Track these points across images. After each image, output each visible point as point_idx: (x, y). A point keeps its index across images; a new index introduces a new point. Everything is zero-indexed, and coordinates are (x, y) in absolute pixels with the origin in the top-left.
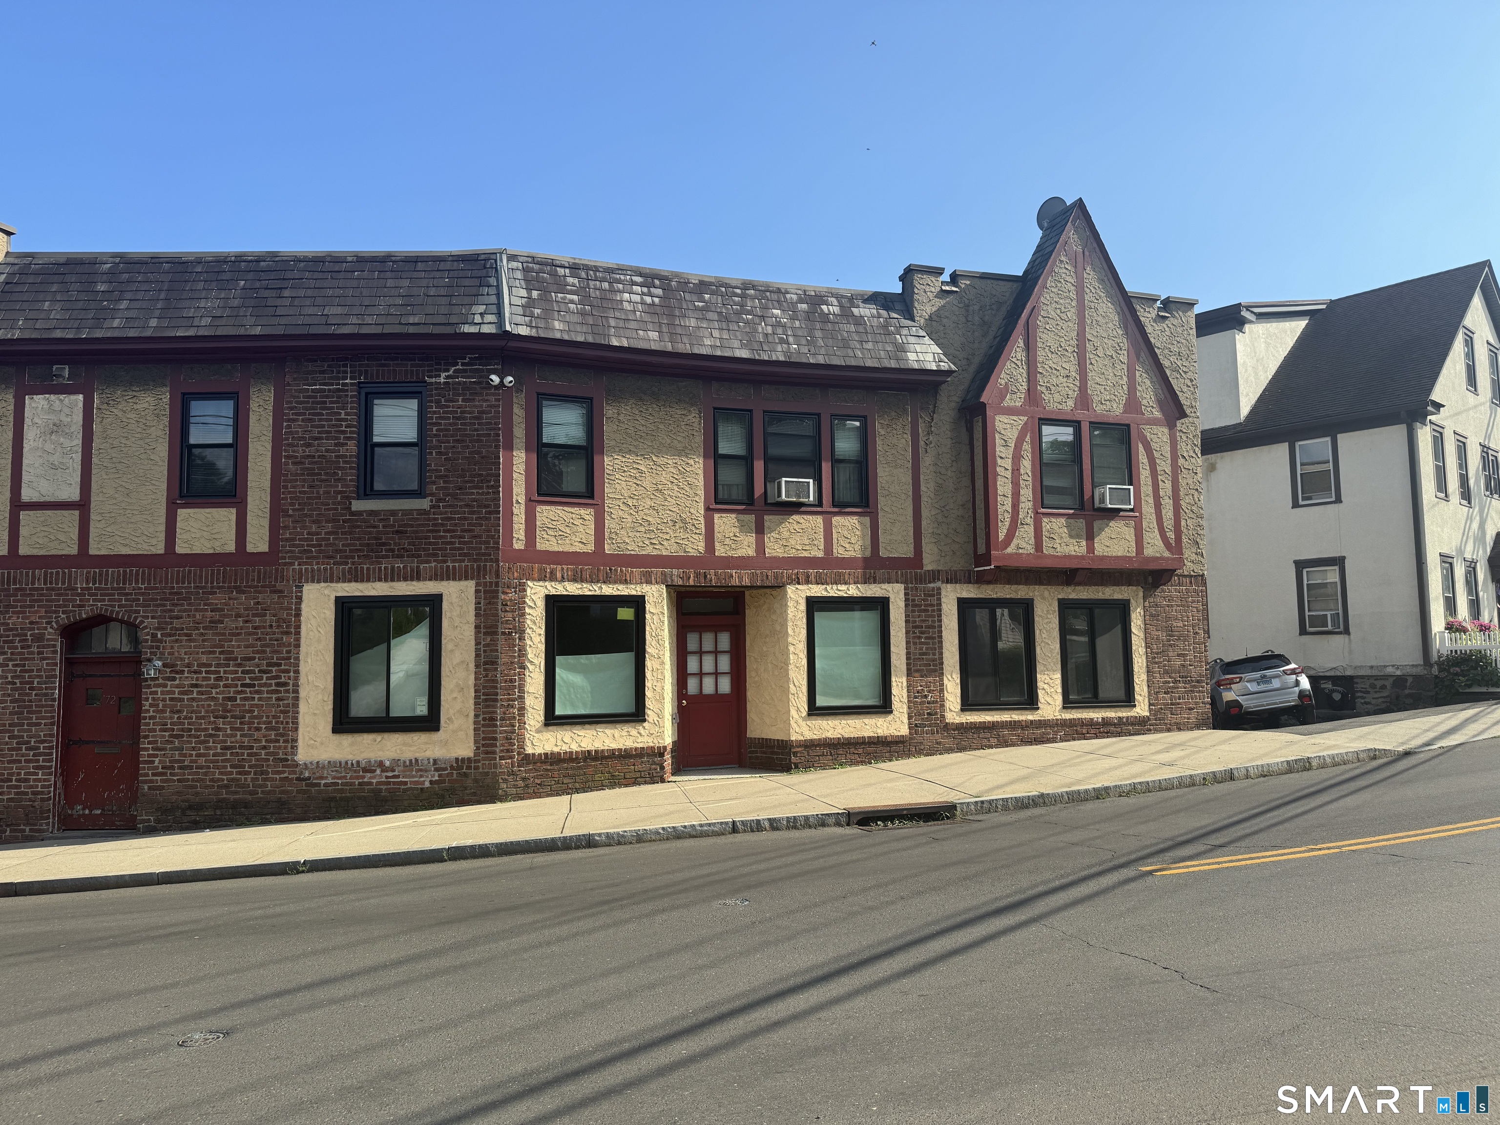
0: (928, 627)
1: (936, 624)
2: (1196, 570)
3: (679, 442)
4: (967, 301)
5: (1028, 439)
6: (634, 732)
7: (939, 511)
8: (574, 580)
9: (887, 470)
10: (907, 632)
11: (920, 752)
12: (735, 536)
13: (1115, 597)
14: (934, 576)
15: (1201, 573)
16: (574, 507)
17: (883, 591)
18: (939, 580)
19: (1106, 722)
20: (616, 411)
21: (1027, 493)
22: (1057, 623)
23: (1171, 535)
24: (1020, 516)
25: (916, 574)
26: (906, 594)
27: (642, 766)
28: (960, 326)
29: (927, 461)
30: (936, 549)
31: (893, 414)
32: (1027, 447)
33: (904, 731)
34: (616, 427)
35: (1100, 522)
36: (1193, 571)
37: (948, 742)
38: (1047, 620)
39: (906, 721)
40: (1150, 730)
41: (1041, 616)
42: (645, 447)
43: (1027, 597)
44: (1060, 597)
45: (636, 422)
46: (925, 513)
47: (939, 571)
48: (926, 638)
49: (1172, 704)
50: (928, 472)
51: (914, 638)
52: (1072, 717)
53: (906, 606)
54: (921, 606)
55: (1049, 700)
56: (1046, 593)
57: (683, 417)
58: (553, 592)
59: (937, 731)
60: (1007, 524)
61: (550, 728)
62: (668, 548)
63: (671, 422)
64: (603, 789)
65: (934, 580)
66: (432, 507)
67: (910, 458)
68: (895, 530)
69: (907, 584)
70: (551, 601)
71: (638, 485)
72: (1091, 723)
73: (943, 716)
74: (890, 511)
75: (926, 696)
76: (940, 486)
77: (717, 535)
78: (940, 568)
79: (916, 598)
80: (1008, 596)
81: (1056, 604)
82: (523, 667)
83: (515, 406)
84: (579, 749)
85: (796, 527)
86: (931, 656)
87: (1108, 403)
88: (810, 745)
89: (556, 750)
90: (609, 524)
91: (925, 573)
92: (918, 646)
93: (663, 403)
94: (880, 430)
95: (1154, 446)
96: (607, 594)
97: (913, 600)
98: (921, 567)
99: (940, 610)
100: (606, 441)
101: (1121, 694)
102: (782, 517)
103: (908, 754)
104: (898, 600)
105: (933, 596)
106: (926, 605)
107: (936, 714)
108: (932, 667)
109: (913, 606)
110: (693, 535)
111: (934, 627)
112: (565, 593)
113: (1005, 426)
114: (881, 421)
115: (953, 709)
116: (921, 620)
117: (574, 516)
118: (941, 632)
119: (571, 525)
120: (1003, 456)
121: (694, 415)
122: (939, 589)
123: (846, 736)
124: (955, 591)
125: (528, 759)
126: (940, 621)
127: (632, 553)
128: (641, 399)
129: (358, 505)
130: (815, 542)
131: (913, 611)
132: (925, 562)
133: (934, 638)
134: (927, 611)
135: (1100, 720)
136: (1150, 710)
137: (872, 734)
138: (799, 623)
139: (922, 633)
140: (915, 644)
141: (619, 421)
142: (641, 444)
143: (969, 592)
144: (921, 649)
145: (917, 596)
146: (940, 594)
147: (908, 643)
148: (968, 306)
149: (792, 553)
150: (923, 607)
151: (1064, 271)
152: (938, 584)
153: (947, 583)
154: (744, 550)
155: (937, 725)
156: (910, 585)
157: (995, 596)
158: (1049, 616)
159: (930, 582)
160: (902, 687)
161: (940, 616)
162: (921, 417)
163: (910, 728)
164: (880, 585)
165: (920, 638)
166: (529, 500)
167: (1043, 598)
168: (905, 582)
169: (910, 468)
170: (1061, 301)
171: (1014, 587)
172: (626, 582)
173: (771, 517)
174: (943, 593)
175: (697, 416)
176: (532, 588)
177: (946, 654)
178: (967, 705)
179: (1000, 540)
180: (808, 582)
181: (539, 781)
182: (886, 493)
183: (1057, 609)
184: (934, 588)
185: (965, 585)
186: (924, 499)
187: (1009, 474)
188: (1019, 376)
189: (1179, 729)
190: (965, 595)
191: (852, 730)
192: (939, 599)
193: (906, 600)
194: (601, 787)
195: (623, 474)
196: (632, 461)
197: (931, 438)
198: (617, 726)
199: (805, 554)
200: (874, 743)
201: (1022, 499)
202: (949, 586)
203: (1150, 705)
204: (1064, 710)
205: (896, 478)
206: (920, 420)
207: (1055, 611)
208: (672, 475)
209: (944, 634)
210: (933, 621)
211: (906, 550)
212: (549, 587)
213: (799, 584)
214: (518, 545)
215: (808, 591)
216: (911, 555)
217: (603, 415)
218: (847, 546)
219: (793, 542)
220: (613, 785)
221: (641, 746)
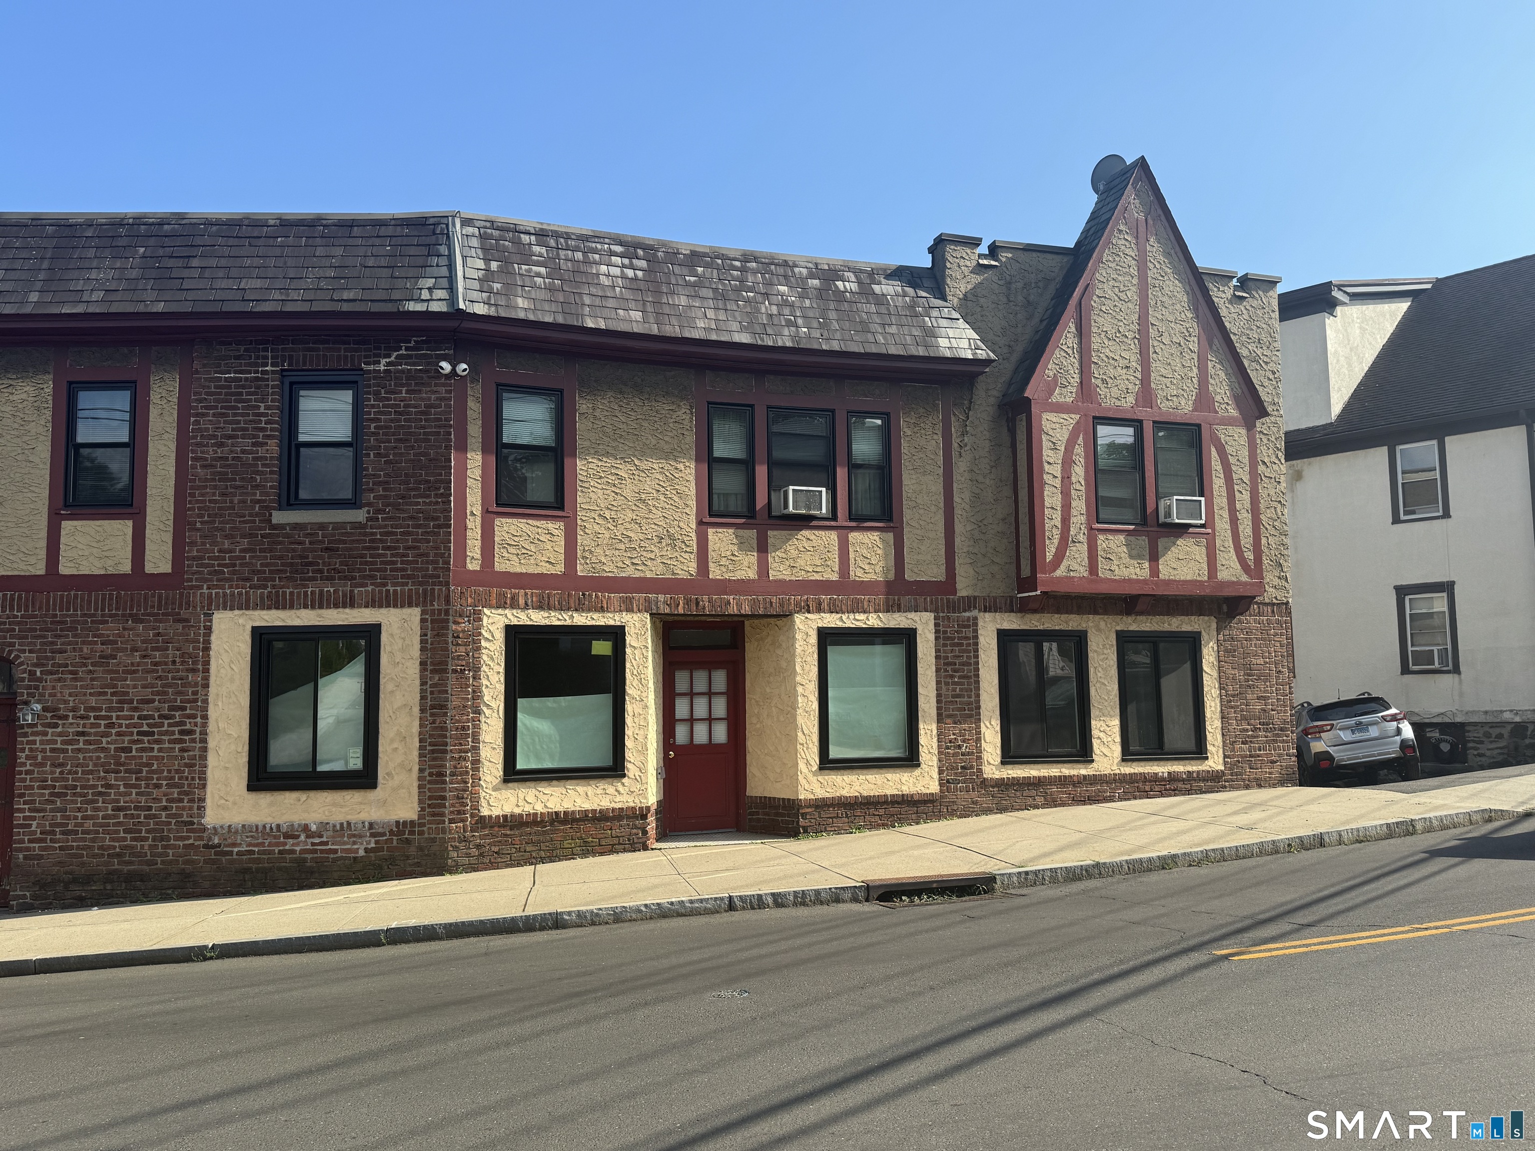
0: (963, 664)
1: (973, 660)
2: (1279, 598)
3: (666, 442)
4: (1008, 278)
5: (1080, 440)
6: (611, 790)
7: (976, 526)
8: (540, 607)
9: (914, 477)
10: (938, 670)
11: (952, 813)
12: (733, 555)
13: (1183, 629)
14: (970, 603)
15: (1285, 600)
16: (540, 520)
17: (909, 621)
18: (975, 608)
19: (1173, 778)
20: (591, 406)
21: (1079, 506)
22: (1115, 660)
23: (1249, 556)
24: (1072, 533)
25: (948, 601)
26: (936, 625)
27: (621, 830)
28: (1001, 307)
29: (961, 467)
30: (972, 572)
31: (922, 410)
32: (1079, 450)
33: (934, 787)
34: (591, 425)
35: (1166, 539)
36: (1276, 598)
37: (986, 801)
38: (1102, 657)
39: (936, 776)
40: (1225, 787)
41: (1096, 651)
42: (626, 448)
43: (1080, 628)
44: (1118, 628)
45: (615, 419)
46: (959, 528)
47: (975, 598)
48: (960, 677)
49: (1251, 756)
50: (963, 479)
51: (946, 677)
52: (1132, 771)
53: (937, 638)
54: (954, 639)
55: (1106, 751)
56: (1102, 624)
57: (671, 413)
58: (515, 622)
59: (973, 788)
60: (1056, 541)
61: (510, 785)
62: (653, 569)
63: (657, 419)
64: (573, 859)
65: (970, 607)
66: (369, 519)
67: (941, 462)
68: (923, 548)
69: (938, 613)
70: (512, 632)
71: (617, 494)
72: (1155, 779)
73: (980, 771)
74: (917, 526)
75: (960, 747)
76: (976, 496)
77: (711, 554)
78: (976, 594)
79: (949, 630)
80: (1057, 628)
81: (1113, 637)
82: (478, 712)
83: (470, 399)
84: (545, 811)
85: (806, 545)
86: (966, 699)
87: (1175, 399)
88: (821, 805)
89: (517, 811)
90: (581, 539)
91: (959, 600)
92: (951, 687)
93: (647, 396)
94: (906, 430)
95: (1229, 449)
96: (579, 624)
97: (945, 632)
98: (954, 592)
99: (976, 644)
100: (578, 442)
101: (1191, 745)
102: (789, 532)
103: (939, 816)
104: (926, 631)
105: (969, 626)
106: (959, 638)
107: (972, 767)
108: (967, 712)
109: (945, 639)
110: (683, 554)
111: (970, 664)
112: (529, 623)
113: (1053, 426)
114: (907, 419)
115: (992, 762)
116: (954, 656)
117: (540, 530)
118: (978, 670)
119: (536, 542)
120: (1051, 461)
121: (684, 411)
122: (976, 618)
123: (865, 794)
124: (994, 620)
125: (483, 822)
126: (977, 657)
127: (610, 575)
128: (620, 392)
129: (279, 517)
130: (829, 563)
131: (945, 645)
132: (959, 586)
133: (969, 677)
134: (961, 645)
135: (1166, 775)
136: (1225, 763)
137: (896, 792)
138: (809, 659)
139: (955, 671)
140: (947, 684)
141: (595, 417)
142: (621, 445)
143: (1011, 622)
144: (954, 690)
145: (949, 627)
146: (976, 624)
147: (938, 683)
148: (1010, 283)
149: (802, 576)
150: (956, 641)
151: (1123, 242)
152: (975, 613)
153: (985, 611)
154: (743, 572)
155: (972, 781)
156: (941, 615)
157: (1041, 627)
158: (1105, 651)
159: (965, 611)
160: (931, 736)
161: (976, 651)
162: (955, 415)
163: (941, 785)
164: (905, 614)
165: (952, 677)
166: (486, 512)
167: (1099, 630)
168: (935, 611)
169: (941, 474)
170: (1120, 278)
171: (1064, 617)
172: (602, 610)
173: (776, 533)
174: (981, 623)
175: (688, 411)
176: (489, 617)
177: (984, 697)
178: (1009, 756)
179: (1048, 561)
180: (819, 610)
181: (496, 849)
182: (913, 504)
183: (1115, 643)
184: (969, 617)
185: (1006, 614)
186: (958, 511)
187: (1058, 483)
188: (1070, 367)
189: (1260, 786)
190: (1006, 626)
191: (872, 786)
192: (976, 631)
193: (937, 632)
194: (571, 856)
195: (599, 481)
196: (609, 465)
197: (966, 438)
198: (591, 782)
199: (817, 577)
200: (898, 803)
201: (1074, 512)
202: (987, 615)
203: (1225, 757)
204: (1123, 764)
205: (924, 486)
206: (953, 419)
207: (1112, 645)
208: (657, 481)
209: (981, 672)
210: (969, 657)
211: (935, 573)
212: (510, 616)
213: (809, 612)
214: (473, 565)
215: (819, 621)
216: (942, 578)
217: (576, 410)
218: (867, 567)
219: (801, 562)
220: (585, 854)
221: (619, 806)
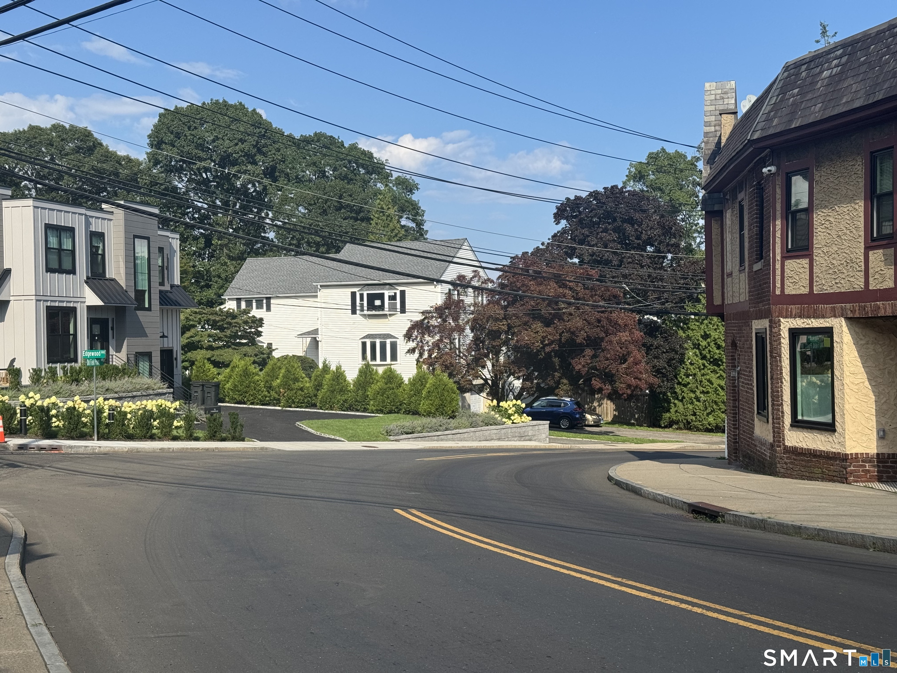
6: (831, 439)
8: (801, 316)
12: (882, 270)
16: (800, 259)
20: (819, 175)
27: (835, 467)
34: (819, 188)
42: (833, 200)
45: (829, 181)
58: (792, 326)
61: (794, 428)
62: (845, 285)
63: (846, 175)
64: (818, 481)
70: (791, 333)
71: (829, 234)
77: (871, 271)
82: (782, 382)
83: (777, 186)
84: (807, 447)
89: (797, 445)
90: (816, 269)
93: (842, 159)
96: (815, 326)
110: (858, 273)
112: (797, 327)
117: (800, 266)
119: (799, 273)
125: (786, 449)
127: (826, 292)
128: (832, 160)
129: (755, 267)
141: (822, 183)
154: (887, 283)
166: (782, 257)
172: (823, 317)
176: (783, 323)
181: (791, 466)
194: (817, 479)
195: (822, 227)
196: (826, 215)
198: (823, 432)
212: (790, 323)
214: (778, 292)
217: (814, 180)
220: (823, 479)
221: (834, 450)
